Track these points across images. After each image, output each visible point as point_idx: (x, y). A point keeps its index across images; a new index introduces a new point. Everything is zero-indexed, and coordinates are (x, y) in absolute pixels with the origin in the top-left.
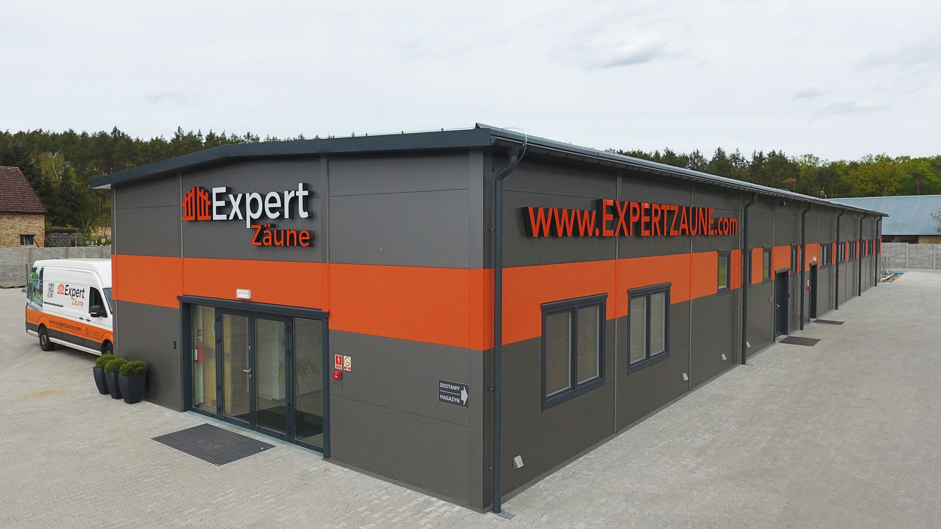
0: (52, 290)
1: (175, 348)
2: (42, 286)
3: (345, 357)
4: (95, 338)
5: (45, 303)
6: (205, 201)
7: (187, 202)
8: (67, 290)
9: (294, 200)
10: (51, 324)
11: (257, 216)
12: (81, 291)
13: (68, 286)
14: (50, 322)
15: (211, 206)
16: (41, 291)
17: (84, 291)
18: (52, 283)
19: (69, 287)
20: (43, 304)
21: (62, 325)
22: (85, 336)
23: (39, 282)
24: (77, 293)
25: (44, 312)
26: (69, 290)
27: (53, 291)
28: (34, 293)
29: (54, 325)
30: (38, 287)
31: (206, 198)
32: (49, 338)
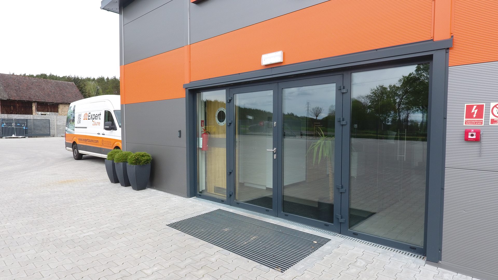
1: (180, 137)
3: (492, 104)
4: (107, 147)
5: (76, 128)
8: (89, 116)
10: (80, 141)
12: (99, 115)
13: (90, 113)
16: (73, 121)
18: (80, 113)
20: (75, 129)
21: (86, 140)
22: (101, 146)
23: (72, 115)
24: (96, 117)
25: (75, 133)
26: (91, 116)
27: (80, 119)
28: (69, 123)
30: (72, 118)
32: (79, 150)
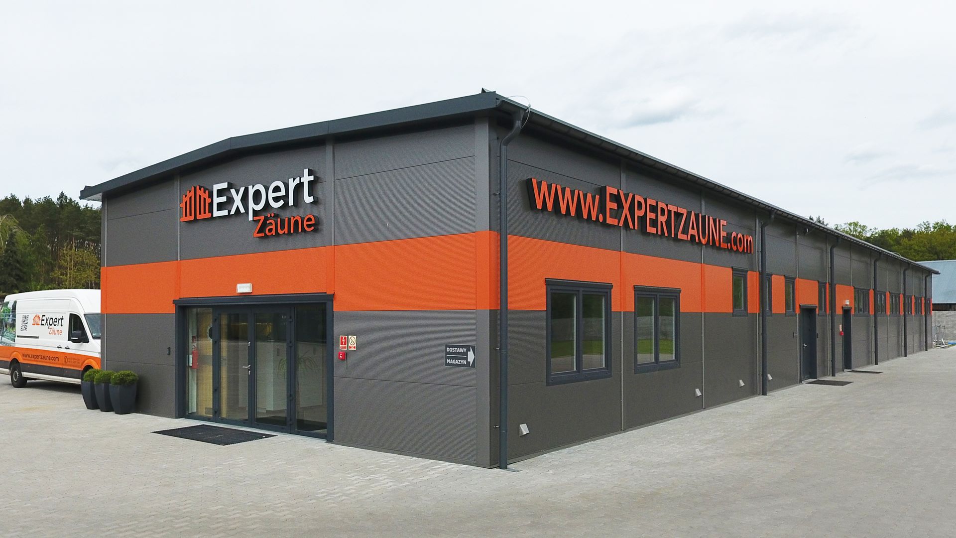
0: (25, 322)
1: (169, 354)
2: (15, 320)
3: (350, 337)
4: (74, 366)
5: (18, 336)
6: (205, 199)
7: (186, 202)
9: (299, 187)
10: (25, 358)
11: (259, 207)
12: (59, 320)
13: (44, 316)
14: (23, 355)
15: (211, 204)
16: (13, 325)
17: (62, 319)
18: (26, 315)
19: (46, 316)
20: (16, 338)
21: (37, 357)
22: (63, 365)
23: (11, 316)
24: (56, 321)
25: (17, 346)
26: (45, 321)
27: (27, 323)
28: (5, 329)
29: (27, 358)
30: (10, 321)
31: (206, 195)
32: (22, 373)
